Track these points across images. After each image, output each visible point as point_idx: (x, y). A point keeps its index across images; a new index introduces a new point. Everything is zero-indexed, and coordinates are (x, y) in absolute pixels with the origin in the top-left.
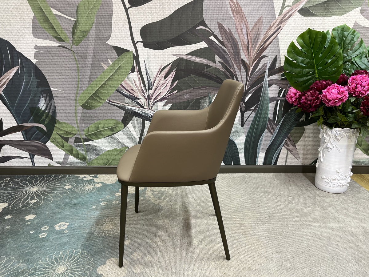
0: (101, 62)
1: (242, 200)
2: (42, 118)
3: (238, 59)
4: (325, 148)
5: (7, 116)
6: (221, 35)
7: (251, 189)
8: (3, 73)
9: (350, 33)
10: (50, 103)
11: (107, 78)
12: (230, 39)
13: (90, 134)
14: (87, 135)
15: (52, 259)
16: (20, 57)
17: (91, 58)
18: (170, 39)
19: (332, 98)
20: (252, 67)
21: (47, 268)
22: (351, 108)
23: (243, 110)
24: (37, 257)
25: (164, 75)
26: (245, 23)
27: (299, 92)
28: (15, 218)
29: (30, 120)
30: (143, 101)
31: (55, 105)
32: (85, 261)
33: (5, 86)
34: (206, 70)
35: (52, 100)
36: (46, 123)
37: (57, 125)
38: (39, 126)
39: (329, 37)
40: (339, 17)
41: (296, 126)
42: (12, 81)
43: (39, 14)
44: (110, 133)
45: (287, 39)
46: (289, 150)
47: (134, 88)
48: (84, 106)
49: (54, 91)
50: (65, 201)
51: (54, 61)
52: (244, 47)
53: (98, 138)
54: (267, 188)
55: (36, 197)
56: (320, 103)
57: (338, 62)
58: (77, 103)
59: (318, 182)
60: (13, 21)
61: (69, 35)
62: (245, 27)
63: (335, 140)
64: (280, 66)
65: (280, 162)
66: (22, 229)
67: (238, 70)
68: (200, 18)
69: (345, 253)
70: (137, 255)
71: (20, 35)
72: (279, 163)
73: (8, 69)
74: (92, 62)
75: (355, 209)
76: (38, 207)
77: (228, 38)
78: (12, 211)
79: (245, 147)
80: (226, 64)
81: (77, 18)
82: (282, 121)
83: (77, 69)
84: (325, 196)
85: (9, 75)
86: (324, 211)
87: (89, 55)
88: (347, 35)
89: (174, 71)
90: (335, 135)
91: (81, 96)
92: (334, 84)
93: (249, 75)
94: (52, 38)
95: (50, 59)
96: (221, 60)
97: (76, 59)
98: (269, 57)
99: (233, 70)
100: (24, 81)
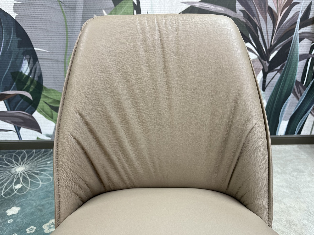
0: (94, 13)
2: (25, 84)
3: (265, 6)
10: (35, 66)
17: (81, 8)
20: (280, 16)
23: (266, 70)
29: (12, 87)
31: (40, 69)
35: (37, 63)
36: (31, 90)
37: (44, 93)
38: (23, 94)
49: (38, 52)
51: (37, 15)
64: (313, 16)
65: (305, 132)
66: (2, 230)
67: (264, 21)
76: (24, 196)
80: (248, 13)
82: (311, 83)
83: (65, 23)
87: (79, 5)
93: (277, 27)
95: (32, 12)
96: (243, 8)
97: (63, 10)
98: (302, 3)
99: (257, 20)
100: (3, 40)
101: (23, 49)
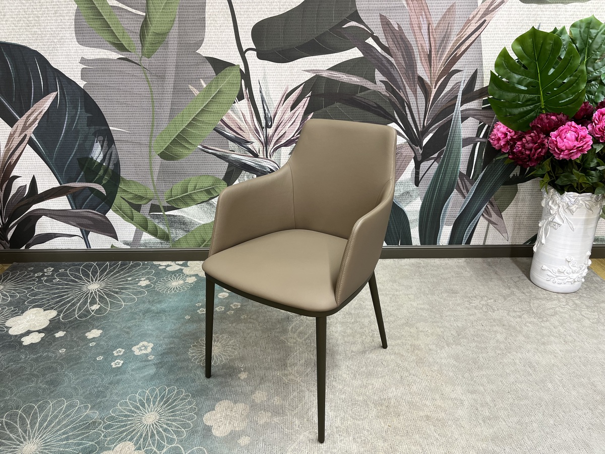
0: (189, 84)
1: (415, 304)
2: (98, 174)
3: (413, 76)
4: (549, 223)
5: (43, 171)
6: (385, 36)
7: (429, 286)
8: (32, 103)
9: (600, 31)
10: (110, 151)
11: (200, 110)
12: (400, 43)
13: (173, 198)
14: (169, 200)
15: (136, 401)
16: (58, 77)
17: (172, 77)
18: (300, 44)
19: (566, 147)
20: (435, 88)
21: (129, 416)
22: (595, 161)
23: (419, 159)
24: (113, 399)
25: (291, 104)
26: (426, 15)
27: (511, 131)
28: (72, 336)
29: (79, 178)
30: (256, 146)
31: (117, 154)
32: (184, 405)
33: (36, 124)
34: (359, 95)
35: (113, 146)
36: (104, 182)
37: (121, 186)
38: (93, 187)
39: (565, 38)
40: (583, 4)
41: (504, 184)
42: (48, 117)
43: (85, 6)
44: (205, 197)
45: (495, 41)
46: (490, 222)
47: (243, 125)
48: (163, 155)
49: (114, 132)
50: (143, 307)
51: (113, 84)
52: (422, 56)
53: (187, 205)
54: (454, 285)
55: (98, 300)
56: (545, 153)
57: (578, 84)
58: (152, 151)
59: (536, 274)
60: (43, 18)
61: (136, 39)
62: (425, 22)
63: (567, 210)
64: (481, 87)
65: (476, 241)
66: (84, 353)
67: (412, 95)
68: (351, 8)
69: (574, 393)
70: (260, 396)
71: (55, 41)
72: (474, 242)
73: (40, 96)
74: (174, 84)
75: (591, 320)
76: (105, 318)
77: (397, 41)
78: (64, 324)
79: (420, 218)
80: (392, 85)
81: (147, 11)
82: (481, 176)
83: (150, 95)
84: (546, 298)
85: (41, 107)
86: (542, 324)
87: (170, 73)
88: (595, 34)
89: (308, 97)
90: (568, 204)
91: (158, 139)
92: (569, 123)
93: (431, 102)
94: (108, 45)
95: (106, 80)
96: (384, 79)
97: (147, 78)
98: (465, 71)
99: (404, 94)
100: (67, 115)
101: (94, 128)
